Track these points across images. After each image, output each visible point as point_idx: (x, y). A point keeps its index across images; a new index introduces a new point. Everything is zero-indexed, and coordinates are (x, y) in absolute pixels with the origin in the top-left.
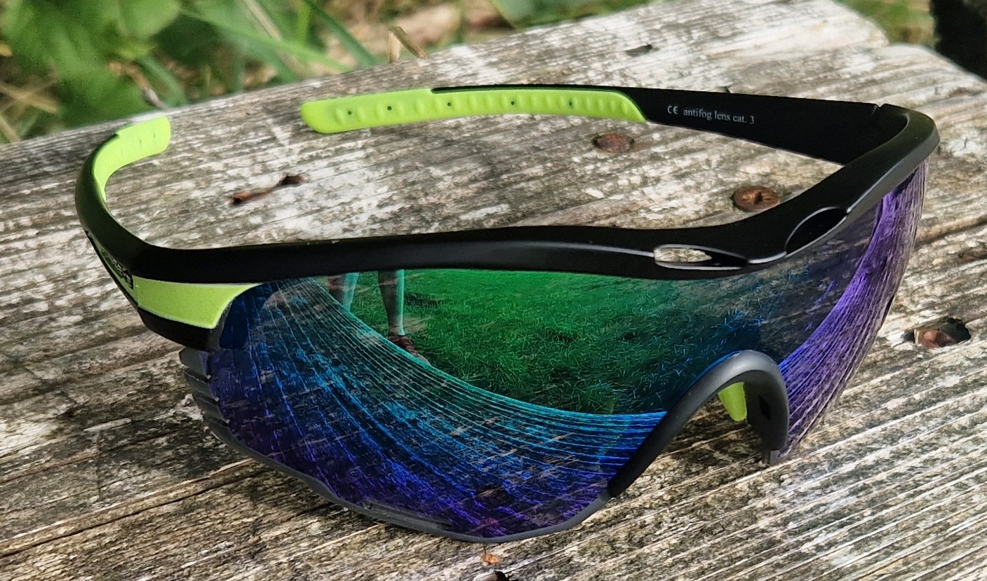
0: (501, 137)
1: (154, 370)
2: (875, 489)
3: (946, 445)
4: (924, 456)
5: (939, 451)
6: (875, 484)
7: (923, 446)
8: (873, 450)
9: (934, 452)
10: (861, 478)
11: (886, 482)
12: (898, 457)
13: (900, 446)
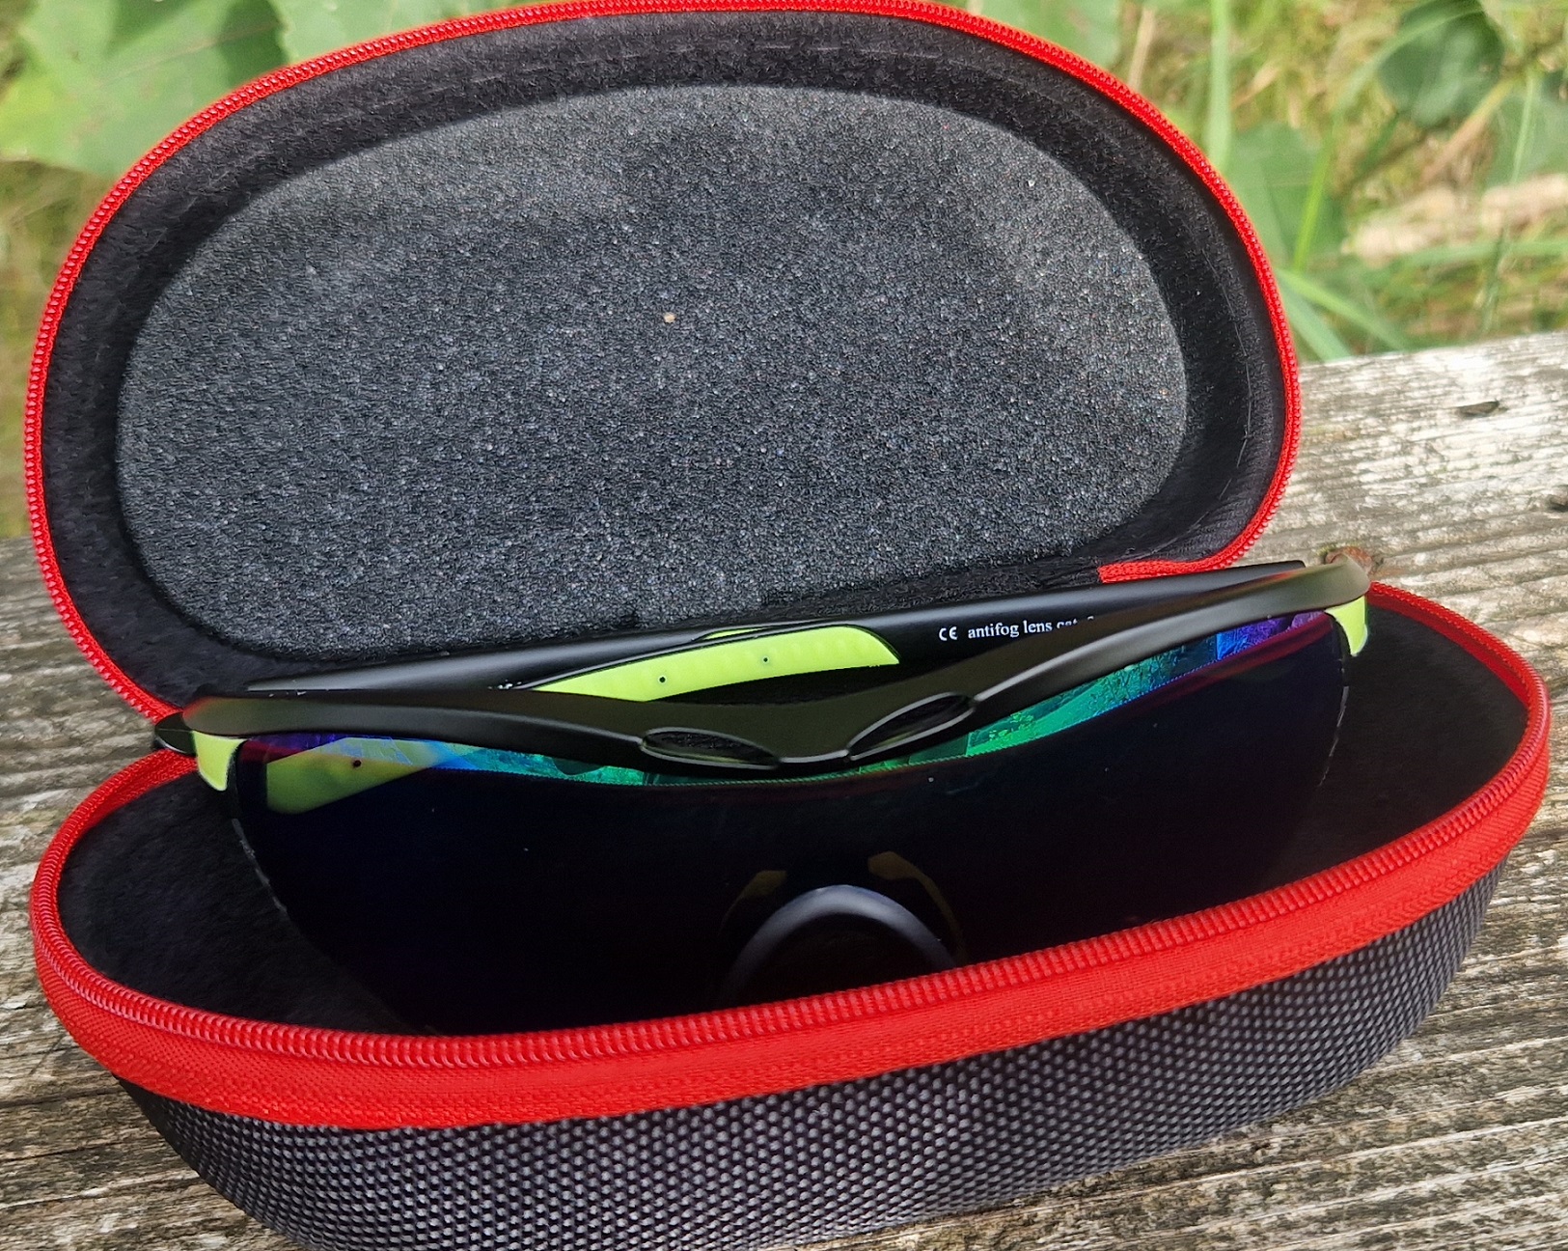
2: (1402, 1243)
3: (1558, 1191)
4: (1513, 1204)
5: (1542, 1198)
6: (1407, 1234)
7: (1525, 1183)
8: (1441, 1172)
9: (1533, 1199)
10: (1393, 1219)
11: (1427, 1236)
12: (1474, 1191)
13: (1485, 1175)
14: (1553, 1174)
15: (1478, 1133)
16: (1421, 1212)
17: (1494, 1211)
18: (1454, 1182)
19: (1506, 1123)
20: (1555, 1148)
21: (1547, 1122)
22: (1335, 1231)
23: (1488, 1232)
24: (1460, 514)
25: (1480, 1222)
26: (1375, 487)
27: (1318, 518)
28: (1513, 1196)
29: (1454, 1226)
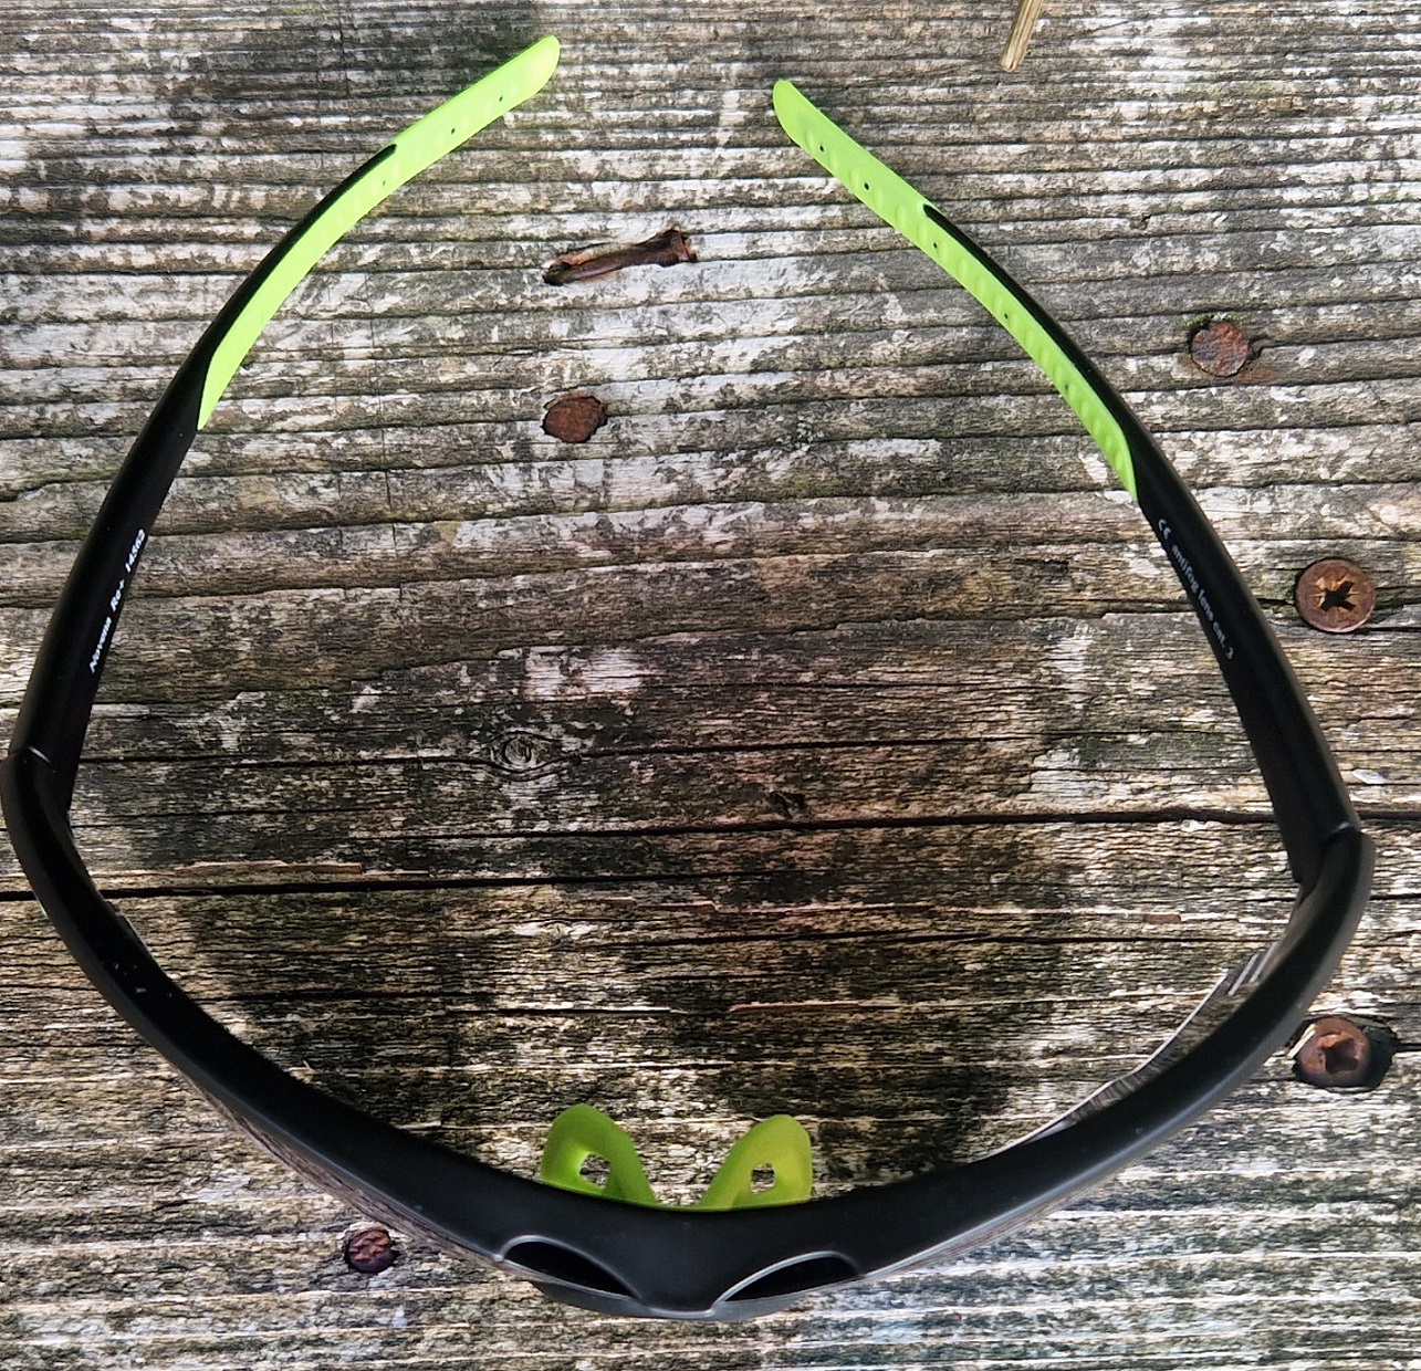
0: (1057, 256)
1: (235, 617)
2: (960, 1331)
3: (1130, 1298)
4: (1082, 1304)
5: (1112, 1303)
6: (969, 1322)
7: (1100, 1281)
8: (1025, 1253)
9: (1103, 1303)
10: (961, 1300)
11: (987, 1326)
12: (1049, 1283)
13: (1067, 1266)
14: (1134, 1276)
15: (1076, 1214)
16: (992, 1297)
17: (1061, 1309)
18: (1033, 1269)
19: (1110, 1205)
20: (1145, 1245)
21: (1149, 1213)
22: (901, 1306)
23: (1046, 1333)
24: (1382, 281)
25: (1042, 1319)
26: (1297, 213)
27: (1209, 259)
28: (1084, 1296)
29: (1017, 1318)
